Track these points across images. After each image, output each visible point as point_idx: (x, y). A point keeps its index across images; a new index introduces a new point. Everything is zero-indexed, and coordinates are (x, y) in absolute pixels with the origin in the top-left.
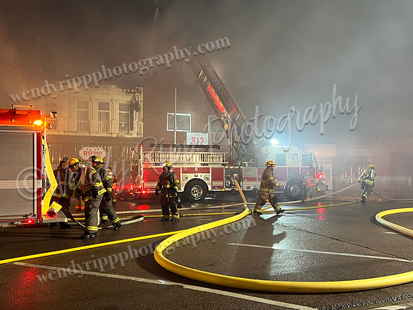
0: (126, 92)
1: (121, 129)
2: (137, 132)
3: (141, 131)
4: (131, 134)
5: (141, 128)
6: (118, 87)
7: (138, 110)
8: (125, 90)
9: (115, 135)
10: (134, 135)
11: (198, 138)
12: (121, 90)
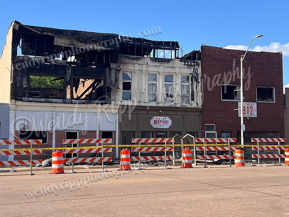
3: (199, 102)
4: (192, 104)
5: (199, 98)
6: (180, 61)
8: (186, 63)
9: (179, 105)
10: (194, 105)
11: (248, 107)
12: (184, 63)
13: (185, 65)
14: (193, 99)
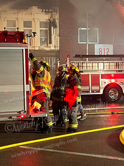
0: (45, 12)
1: (42, 43)
2: (55, 45)
3: (57, 45)
4: (50, 47)
5: (57, 42)
6: (38, 8)
7: (55, 27)
8: (44, 10)
9: (37, 49)
10: (53, 48)
11: (104, 49)
12: (41, 10)
13: (43, 11)
14: (50, 43)
